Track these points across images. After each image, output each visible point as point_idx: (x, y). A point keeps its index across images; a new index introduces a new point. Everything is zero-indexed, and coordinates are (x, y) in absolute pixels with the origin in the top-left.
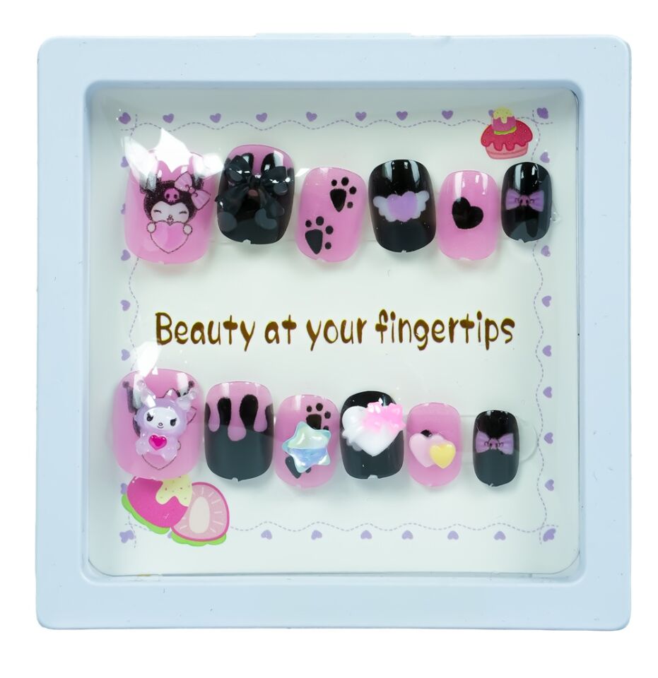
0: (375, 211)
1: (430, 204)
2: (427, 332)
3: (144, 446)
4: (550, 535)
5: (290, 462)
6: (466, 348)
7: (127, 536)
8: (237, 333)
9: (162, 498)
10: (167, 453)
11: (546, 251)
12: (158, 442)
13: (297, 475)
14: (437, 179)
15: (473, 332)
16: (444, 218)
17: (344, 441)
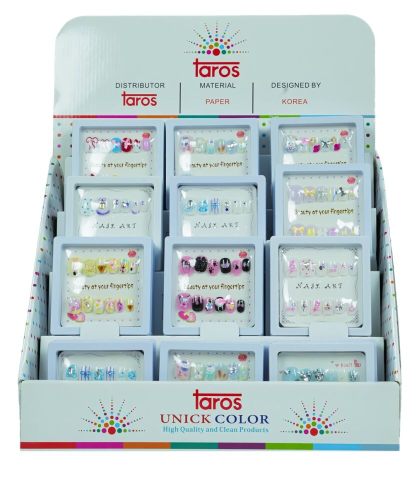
0: (221, 267)
1: (230, 265)
2: (229, 287)
3: (181, 305)
4: (250, 321)
5: (206, 308)
6: (236, 290)
7: (178, 321)
8: (198, 287)
9: (185, 314)
10: (185, 306)
11: (249, 274)
12: (184, 304)
13: (207, 310)
14: (231, 261)
15: (237, 287)
16: (233, 269)
17: (215, 305)
